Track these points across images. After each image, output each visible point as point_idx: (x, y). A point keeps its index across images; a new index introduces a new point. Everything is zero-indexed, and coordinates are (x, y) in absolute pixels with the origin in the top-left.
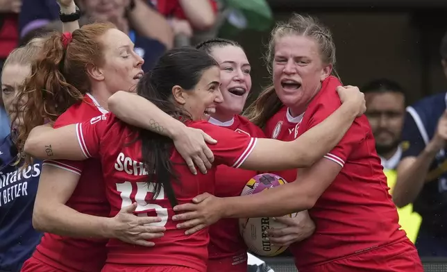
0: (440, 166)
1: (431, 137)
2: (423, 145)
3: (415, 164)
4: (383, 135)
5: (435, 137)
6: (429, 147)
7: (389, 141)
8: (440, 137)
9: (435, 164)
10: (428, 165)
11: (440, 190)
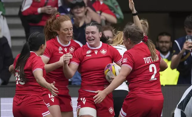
0: (185, 57)
1: (181, 49)
2: (179, 51)
3: (177, 57)
4: (164, 48)
5: (183, 49)
6: (181, 52)
7: (165, 50)
8: (184, 49)
9: (183, 57)
10: (180, 57)
11: (185, 64)
